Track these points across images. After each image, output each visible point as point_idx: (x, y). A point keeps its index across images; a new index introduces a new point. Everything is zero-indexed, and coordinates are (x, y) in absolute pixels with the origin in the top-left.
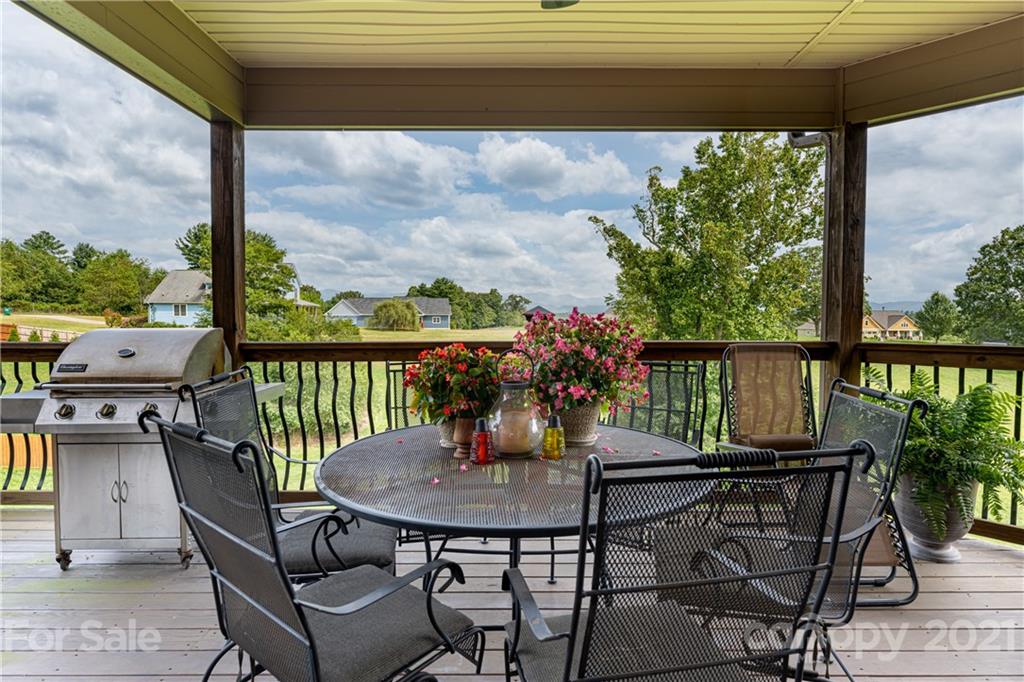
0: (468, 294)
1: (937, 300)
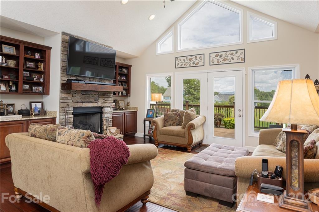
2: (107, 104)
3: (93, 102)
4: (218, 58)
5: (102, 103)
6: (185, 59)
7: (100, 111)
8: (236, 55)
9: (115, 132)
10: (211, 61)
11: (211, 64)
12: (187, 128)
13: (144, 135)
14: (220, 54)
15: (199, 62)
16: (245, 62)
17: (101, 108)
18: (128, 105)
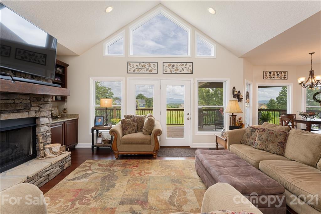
0: (147, 98)
1: (272, 101)
2: (44, 113)
3: (21, 111)
4: (170, 67)
5: (36, 112)
6: (138, 65)
7: (34, 123)
8: (186, 67)
9: (59, 150)
10: (164, 70)
11: (164, 73)
12: (154, 135)
13: (92, 146)
14: (172, 64)
15: (152, 69)
16: (192, 73)
17: (35, 119)
18: (65, 113)
